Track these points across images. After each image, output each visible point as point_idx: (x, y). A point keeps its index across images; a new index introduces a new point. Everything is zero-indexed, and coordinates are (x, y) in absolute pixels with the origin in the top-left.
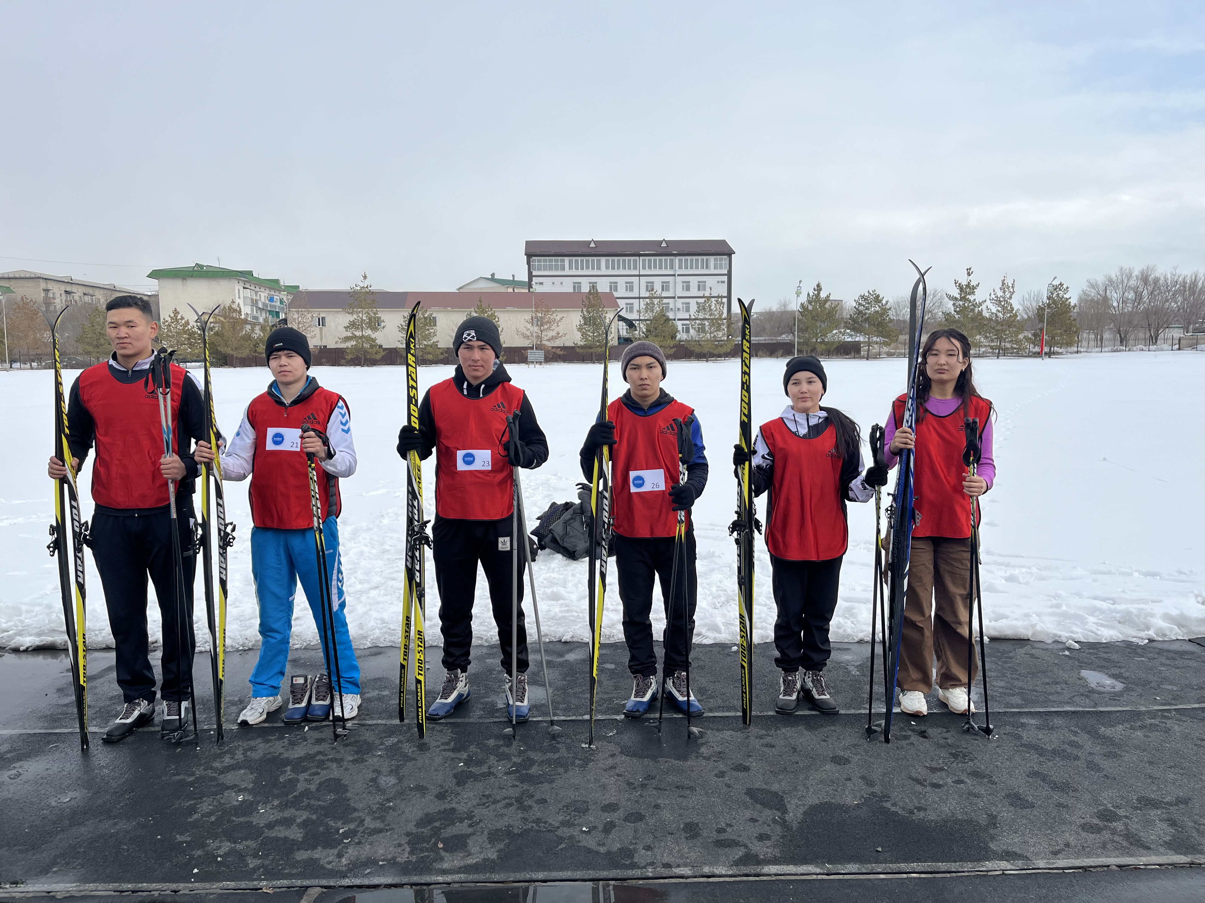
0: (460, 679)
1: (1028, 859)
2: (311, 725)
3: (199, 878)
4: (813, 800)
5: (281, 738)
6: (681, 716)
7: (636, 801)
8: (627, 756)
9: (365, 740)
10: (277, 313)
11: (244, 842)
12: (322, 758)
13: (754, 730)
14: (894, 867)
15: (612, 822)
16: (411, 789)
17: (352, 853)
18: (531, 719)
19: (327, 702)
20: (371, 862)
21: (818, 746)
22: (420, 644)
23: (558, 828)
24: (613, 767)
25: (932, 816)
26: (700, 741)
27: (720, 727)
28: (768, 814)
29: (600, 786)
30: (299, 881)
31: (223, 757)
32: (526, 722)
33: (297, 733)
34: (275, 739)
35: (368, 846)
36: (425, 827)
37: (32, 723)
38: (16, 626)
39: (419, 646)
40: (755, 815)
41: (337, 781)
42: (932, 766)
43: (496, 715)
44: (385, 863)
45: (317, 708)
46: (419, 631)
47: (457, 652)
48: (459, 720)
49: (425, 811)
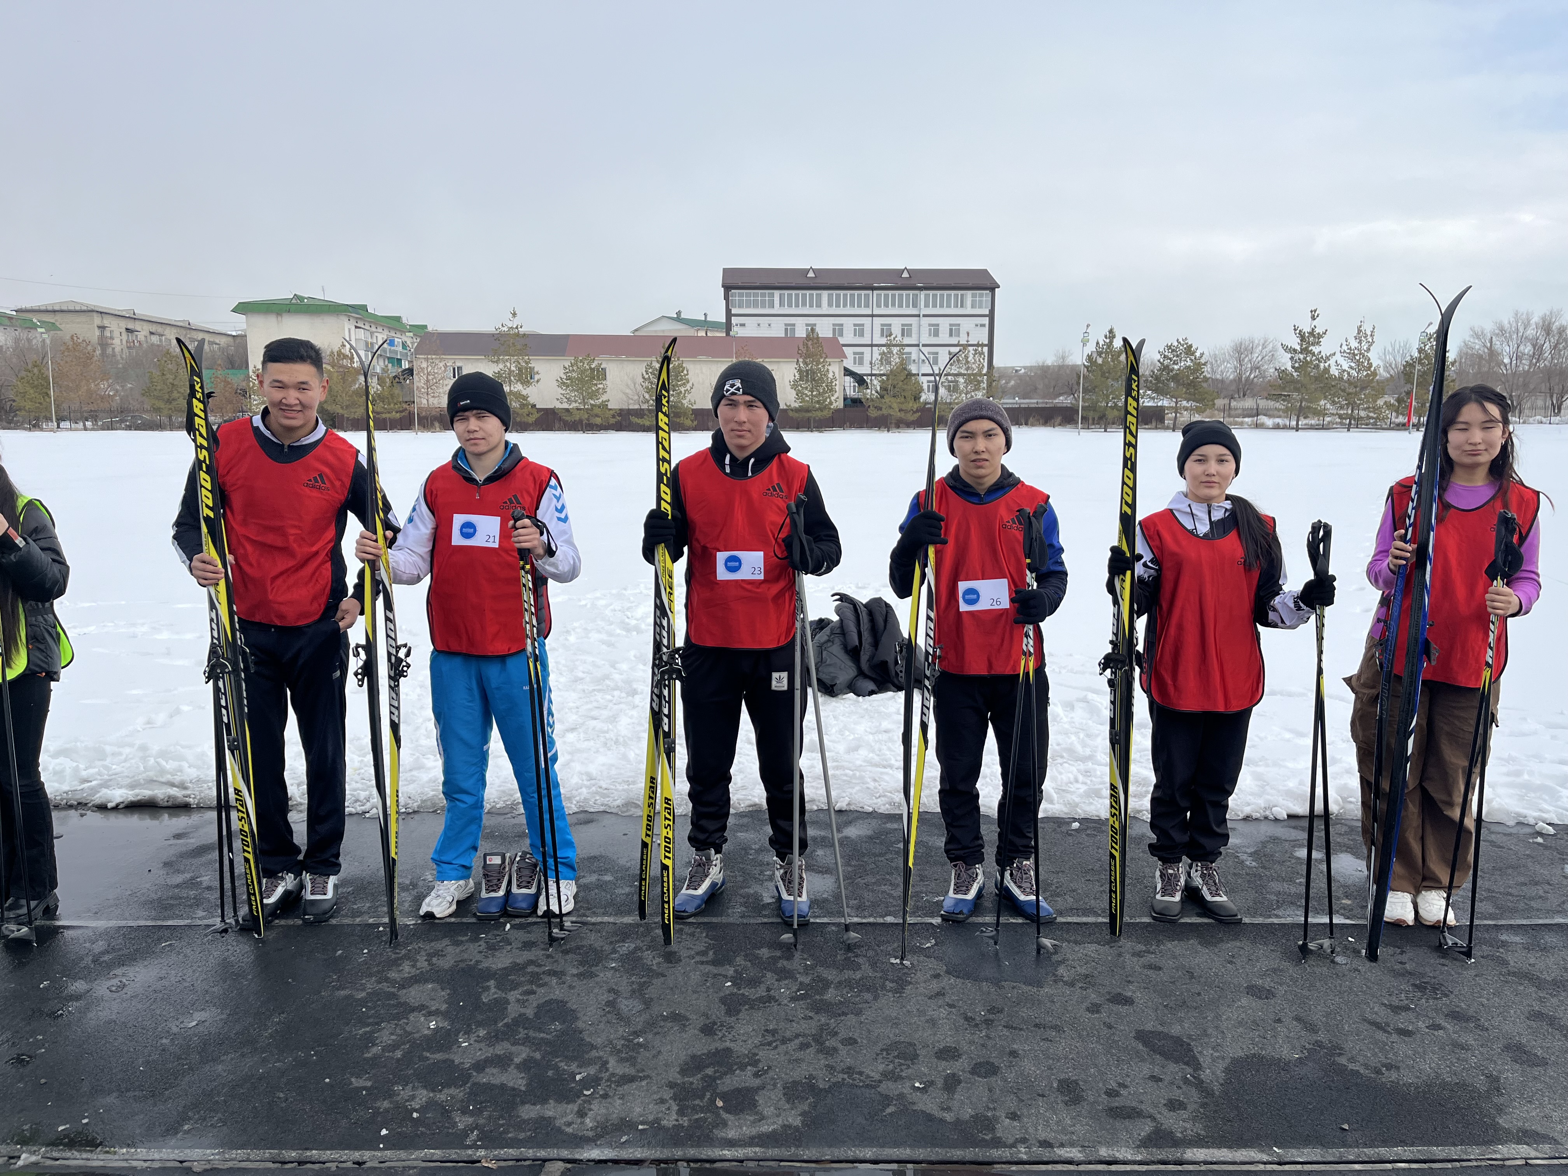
0: (714, 863)
1: (1556, 1142)
2: (513, 922)
3: (392, 1143)
4: (1236, 1050)
5: (476, 939)
6: (1020, 921)
7: (983, 1045)
8: (958, 977)
9: (590, 945)
10: (399, 361)
11: (446, 1091)
12: (536, 969)
13: (1127, 944)
14: (1371, 1152)
15: (954, 1075)
16: (665, 1019)
17: (597, 1111)
18: (812, 920)
19: (533, 891)
20: (625, 1125)
21: (1223, 970)
22: (668, 816)
23: (880, 1081)
24: (940, 994)
25: (1408, 1077)
26: (1055, 958)
27: (1079, 938)
28: (1173, 1070)
29: (927, 1021)
30: (531, 1151)
31: (400, 965)
32: (807, 924)
33: (496, 932)
34: (467, 941)
35: (619, 1102)
36: (694, 1075)
37: (134, 910)
38: (100, 774)
39: (666, 818)
40: (1157, 1071)
41: (562, 1003)
42: (1393, 1003)
43: (764, 913)
44: (645, 1127)
45: (520, 898)
46: (666, 798)
47: (711, 825)
48: (714, 920)
49: (689, 1052)
